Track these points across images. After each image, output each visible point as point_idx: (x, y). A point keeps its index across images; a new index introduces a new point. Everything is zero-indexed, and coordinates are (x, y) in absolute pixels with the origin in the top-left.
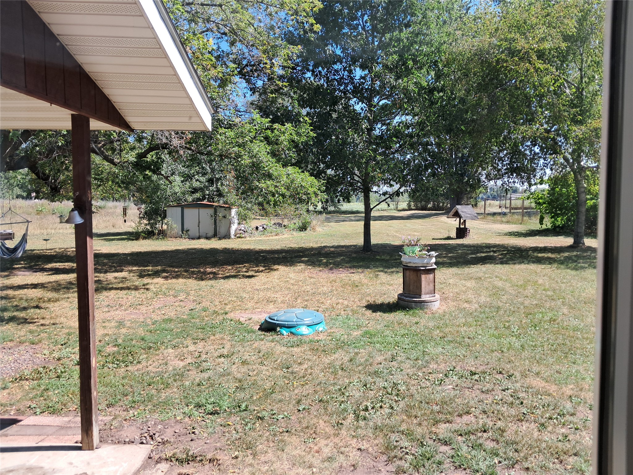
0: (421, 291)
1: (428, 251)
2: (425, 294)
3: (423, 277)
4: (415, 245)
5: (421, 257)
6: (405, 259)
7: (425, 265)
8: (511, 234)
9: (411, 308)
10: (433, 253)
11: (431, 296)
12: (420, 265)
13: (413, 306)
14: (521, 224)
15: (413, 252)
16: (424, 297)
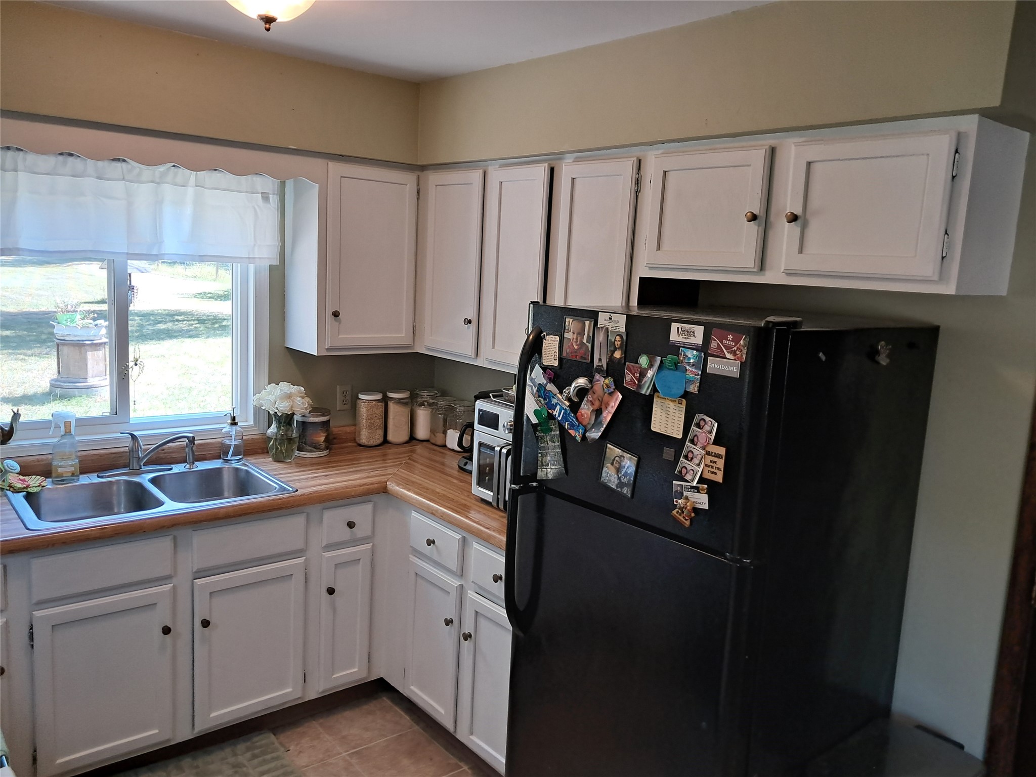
0: (87, 374)
1: (94, 319)
2: (92, 377)
3: (90, 355)
4: (74, 311)
5: (83, 327)
6: (59, 331)
7: (92, 338)
8: (204, 296)
9: (74, 396)
10: (101, 322)
11: (102, 378)
12: (84, 339)
13: (77, 393)
14: (215, 280)
15: (72, 321)
16: (91, 381)
